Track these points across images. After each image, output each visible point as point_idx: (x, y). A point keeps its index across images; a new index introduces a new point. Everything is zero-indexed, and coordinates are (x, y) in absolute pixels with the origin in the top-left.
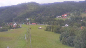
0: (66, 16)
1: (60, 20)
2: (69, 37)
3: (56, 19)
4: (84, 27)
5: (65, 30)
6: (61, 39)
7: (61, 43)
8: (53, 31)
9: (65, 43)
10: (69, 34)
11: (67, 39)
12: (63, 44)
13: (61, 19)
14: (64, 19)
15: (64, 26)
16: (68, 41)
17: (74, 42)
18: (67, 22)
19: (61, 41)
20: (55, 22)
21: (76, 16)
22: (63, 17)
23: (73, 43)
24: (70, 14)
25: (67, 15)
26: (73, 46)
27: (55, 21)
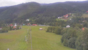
0: (67, 17)
1: (62, 20)
2: (70, 39)
3: (57, 19)
4: (86, 28)
5: (67, 32)
6: (62, 41)
7: (63, 45)
8: (54, 32)
10: (70, 35)
11: (69, 41)
12: (65, 45)
13: (63, 20)
14: (65, 20)
15: (66, 27)
16: (69, 43)
17: (76, 44)
18: (68, 23)
19: (62, 42)
20: (56, 23)
22: (65, 17)
23: (74, 45)
24: (71, 14)
25: (69, 16)
26: (74, 48)
27: (56, 21)
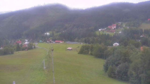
0: (114, 29)
1: (105, 34)
2: (120, 66)
3: (97, 33)
4: (147, 48)
5: (114, 53)
6: (106, 68)
7: (107, 76)
8: (91, 54)
9: (112, 76)
10: (120, 60)
11: (117, 69)
12: (110, 76)
13: (107, 33)
14: (111, 34)
15: (112, 45)
16: (118, 72)
18: (116, 38)
19: (106, 71)
20: (95, 38)
21: (133, 28)
22: (110, 29)
23: (127, 76)
24: (122, 24)
25: (117, 27)
26: (126, 80)
27: (95, 36)
